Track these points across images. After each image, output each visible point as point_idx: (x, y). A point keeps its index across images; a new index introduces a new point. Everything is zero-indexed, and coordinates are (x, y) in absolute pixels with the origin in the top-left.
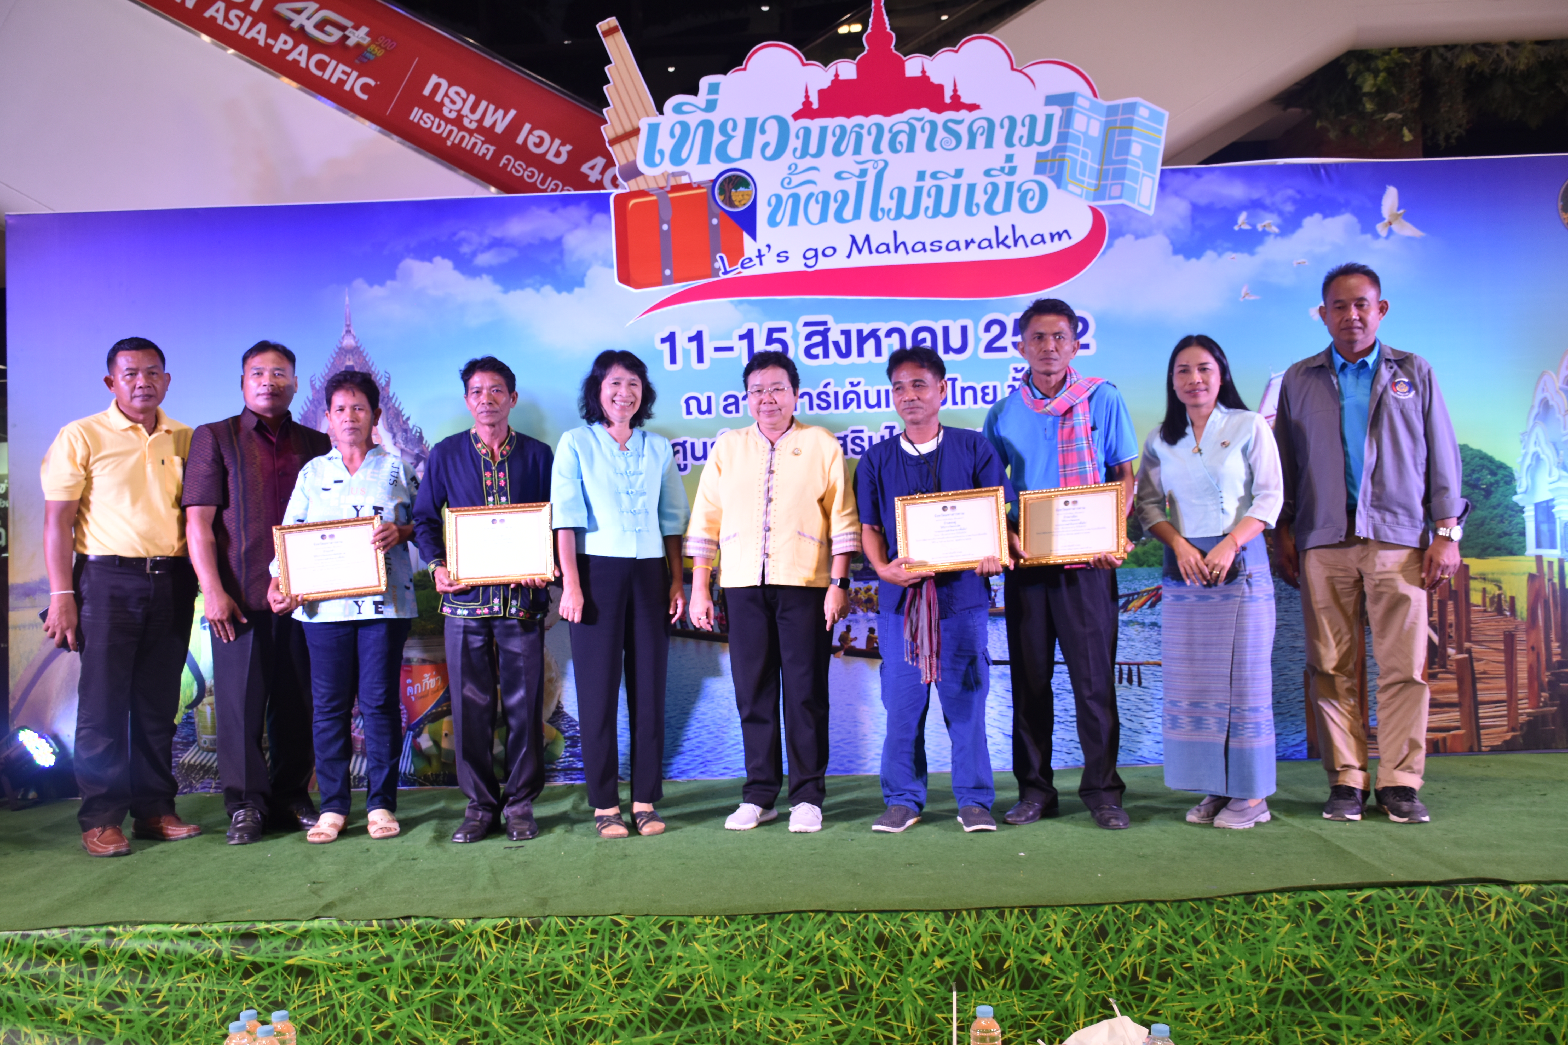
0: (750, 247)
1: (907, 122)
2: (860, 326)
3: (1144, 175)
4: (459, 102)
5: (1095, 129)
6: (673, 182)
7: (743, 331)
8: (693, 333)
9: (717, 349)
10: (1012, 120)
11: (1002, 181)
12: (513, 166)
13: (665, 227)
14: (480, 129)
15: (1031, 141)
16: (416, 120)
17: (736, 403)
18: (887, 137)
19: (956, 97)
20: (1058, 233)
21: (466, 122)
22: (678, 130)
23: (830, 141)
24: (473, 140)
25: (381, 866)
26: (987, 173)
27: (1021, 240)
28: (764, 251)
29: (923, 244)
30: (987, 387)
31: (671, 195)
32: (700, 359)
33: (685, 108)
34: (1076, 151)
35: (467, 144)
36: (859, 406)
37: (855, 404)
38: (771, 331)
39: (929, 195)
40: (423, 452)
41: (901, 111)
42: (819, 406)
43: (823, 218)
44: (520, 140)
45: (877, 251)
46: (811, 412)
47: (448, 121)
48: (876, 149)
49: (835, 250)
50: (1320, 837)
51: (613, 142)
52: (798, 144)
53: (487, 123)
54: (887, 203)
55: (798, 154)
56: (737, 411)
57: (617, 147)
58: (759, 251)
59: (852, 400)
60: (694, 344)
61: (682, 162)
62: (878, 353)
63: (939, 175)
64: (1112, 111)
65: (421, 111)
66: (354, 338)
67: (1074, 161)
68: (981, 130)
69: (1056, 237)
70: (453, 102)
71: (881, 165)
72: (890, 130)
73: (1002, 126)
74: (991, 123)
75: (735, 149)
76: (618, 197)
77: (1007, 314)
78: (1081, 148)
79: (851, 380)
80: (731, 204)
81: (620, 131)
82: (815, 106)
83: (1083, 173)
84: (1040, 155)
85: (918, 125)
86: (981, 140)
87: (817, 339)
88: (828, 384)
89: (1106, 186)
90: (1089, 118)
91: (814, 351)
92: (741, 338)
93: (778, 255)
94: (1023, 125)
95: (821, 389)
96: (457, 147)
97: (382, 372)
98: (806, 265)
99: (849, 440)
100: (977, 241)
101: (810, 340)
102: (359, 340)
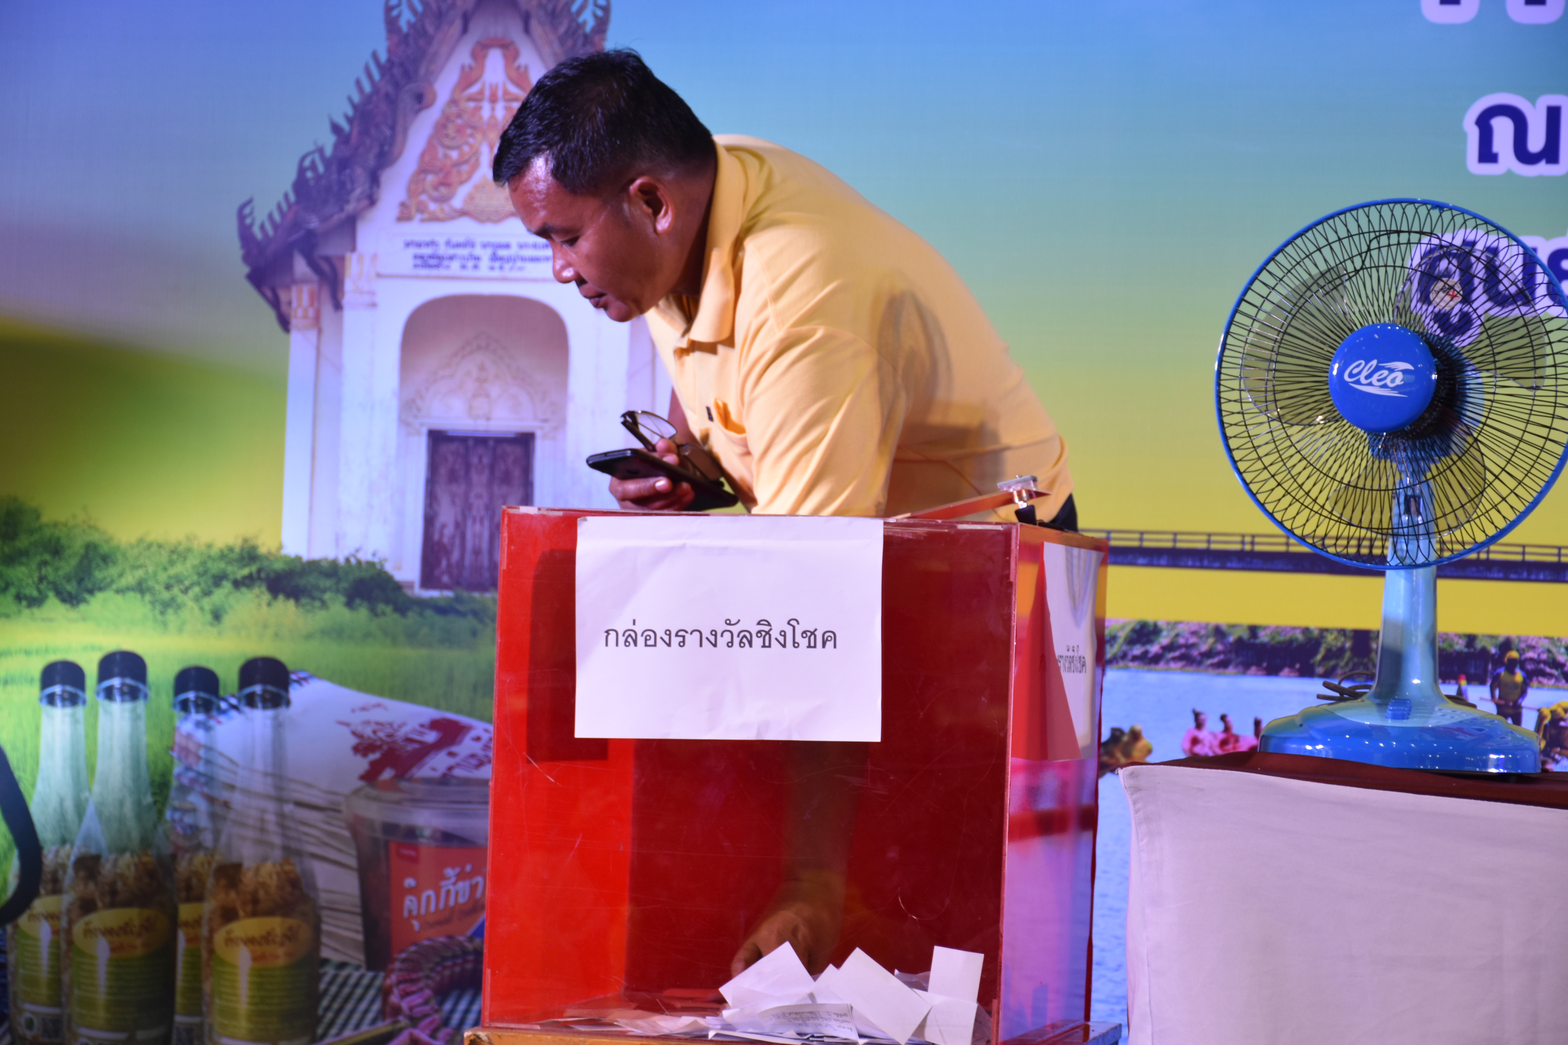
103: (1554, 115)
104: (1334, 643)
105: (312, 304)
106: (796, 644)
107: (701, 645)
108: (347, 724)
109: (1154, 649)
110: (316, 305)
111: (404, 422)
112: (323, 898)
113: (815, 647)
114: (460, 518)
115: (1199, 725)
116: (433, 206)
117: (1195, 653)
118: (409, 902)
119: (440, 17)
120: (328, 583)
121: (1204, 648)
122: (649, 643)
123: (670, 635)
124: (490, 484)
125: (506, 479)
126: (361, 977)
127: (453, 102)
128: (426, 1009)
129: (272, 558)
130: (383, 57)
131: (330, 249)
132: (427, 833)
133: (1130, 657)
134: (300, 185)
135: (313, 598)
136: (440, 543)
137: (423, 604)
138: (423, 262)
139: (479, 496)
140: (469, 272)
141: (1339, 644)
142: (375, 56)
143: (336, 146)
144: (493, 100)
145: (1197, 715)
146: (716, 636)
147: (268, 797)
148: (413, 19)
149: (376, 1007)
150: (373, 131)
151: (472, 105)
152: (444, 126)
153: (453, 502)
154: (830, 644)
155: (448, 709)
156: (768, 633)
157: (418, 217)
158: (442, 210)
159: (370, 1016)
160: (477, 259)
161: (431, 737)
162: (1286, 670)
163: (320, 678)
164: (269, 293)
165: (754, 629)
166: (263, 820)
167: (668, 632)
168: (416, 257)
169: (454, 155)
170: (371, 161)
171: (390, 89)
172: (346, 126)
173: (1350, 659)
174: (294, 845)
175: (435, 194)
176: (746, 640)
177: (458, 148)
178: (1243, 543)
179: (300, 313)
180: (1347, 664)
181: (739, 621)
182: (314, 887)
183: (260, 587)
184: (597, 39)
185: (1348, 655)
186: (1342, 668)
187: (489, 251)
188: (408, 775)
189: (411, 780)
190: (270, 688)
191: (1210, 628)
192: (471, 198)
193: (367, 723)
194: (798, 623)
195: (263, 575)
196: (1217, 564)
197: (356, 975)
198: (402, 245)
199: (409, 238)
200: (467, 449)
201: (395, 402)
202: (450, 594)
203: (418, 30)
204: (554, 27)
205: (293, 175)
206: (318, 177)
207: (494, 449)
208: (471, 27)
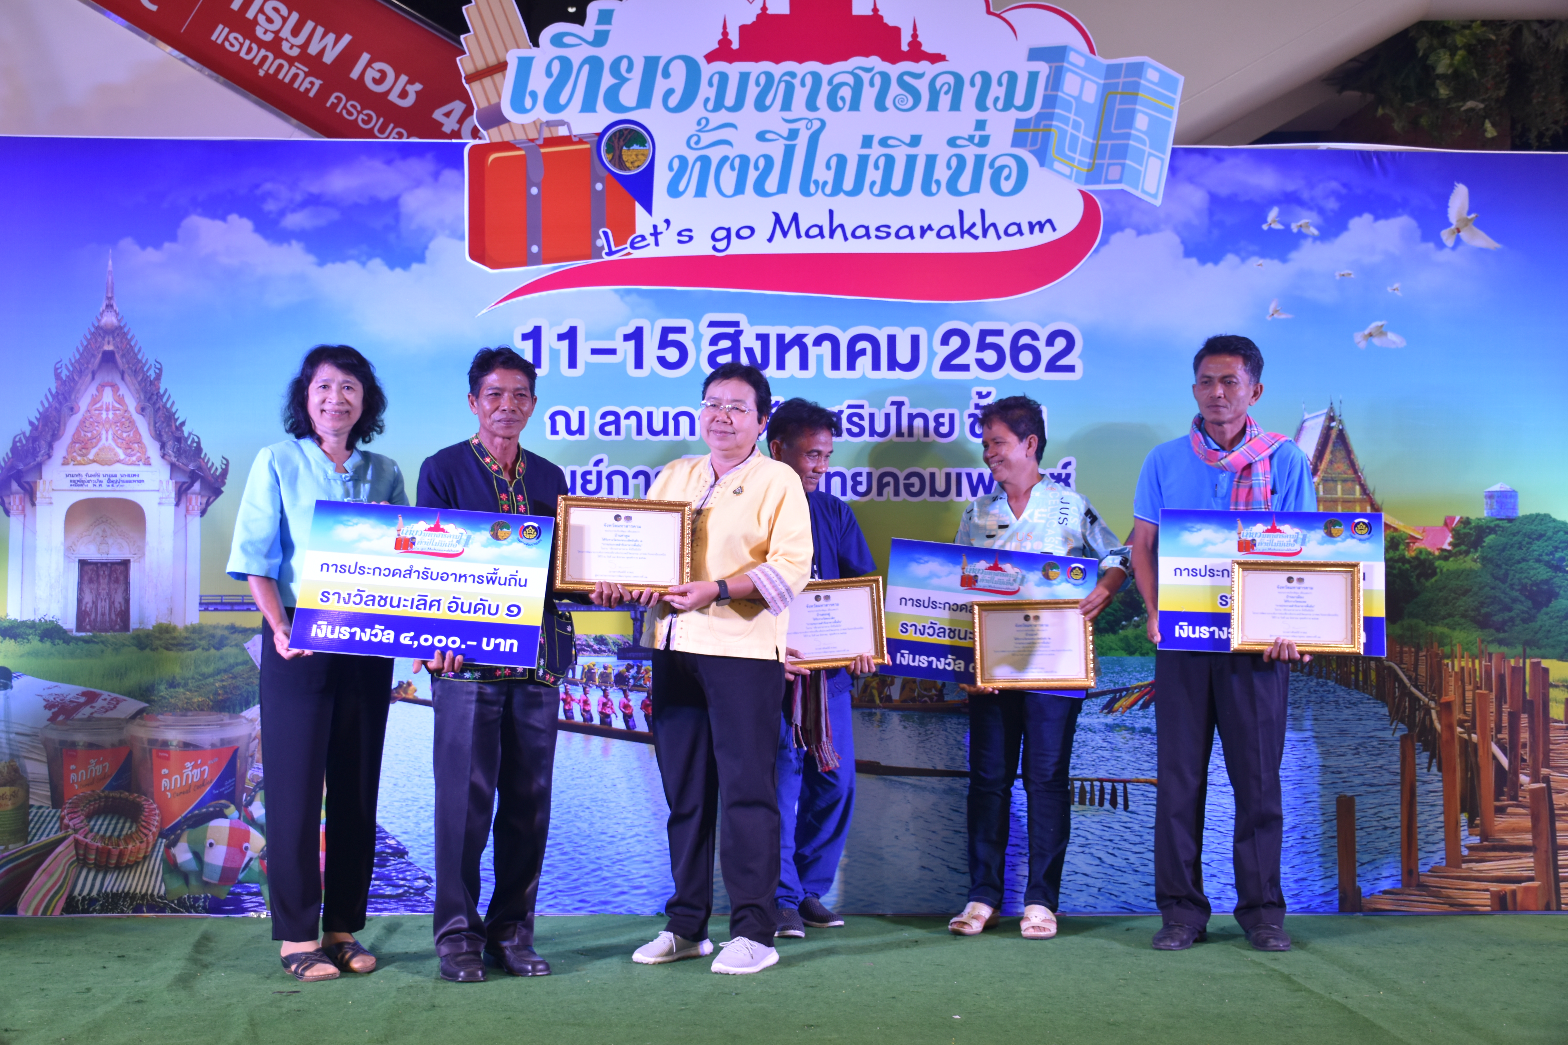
0: (643, 222)
1: (852, 73)
2: (781, 330)
3: (1150, 155)
4: (278, 22)
5: (1091, 94)
6: (546, 134)
7: (630, 329)
8: (564, 329)
9: (595, 352)
10: (986, 77)
11: (970, 153)
12: (345, 107)
13: (534, 191)
14: (304, 57)
15: (1008, 104)
16: (219, 41)
17: (617, 423)
18: (825, 89)
19: (915, 43)
20: (1039, 223)
21: (285, 47)
22: (556, 68)
23: (753, 91)
24: (294, 70)
25: (100, 1011)
26: (952, 142)
27: (992, 229)
28: (662, 227)
29: (867, 229)
30: (942, 415)
31: (543, 150)
32: (573, 364)
33: (567, 40)
34: (1065, 120)
35: (285, 76)
38: (666, 331)
39: (876, 167)
40: (200, 468)
41: (845, 58)
43: (739, 189)
44: (355, 74)
45: (807, 234)
47: (261, 44)
48: (811, 105)
49: (753, 230)
50: (1344, 1008)
51: (471, 79)
52: (711, 93)
53: (313, 50)
54: (821, 173)
55: (710, 106)
56: (618, 432)
57: (476, 85)
58: (655, 227)
60: (565, 343)
61: (560, 108)
62: (804, 365)
63: (890, 142)
64: (1112, 71)
65: (227, 30)
66: (117, 314)
67: (1063, 133)
68: (946, 88)
69: (1037, 228)
70: (270, 20)
71: (817, 125)
72: (830, 82)
73: (973, 84)
74: (958, 79)
75: (629, 95)
76: (474, 148)
77: (971, 323)
78: (1072, 116)
80: (621, 165)
81: (481, 65)
82: (735, 45)
83: (1073, 149)
84: (1019, 123)
85: (866, 77)
86: (945, 101)
87: (725, 344)
89: (1102, 165)
90: (1084, 79)
92: (627, 338)
93: (680, 234)
94: (1000, 83)
96: (272, 78)
97: (151, 361)
98: (714, 248)
100: (936, 228)
101: (716, 344)
102: (123, 317)
103: (582, 415)
105: (20, 504)
108: (41, 696)
110: (23, 504)
111: (67, 557)
112: (30, 777)
114: (94, 600)
116: (79, 458)
118: (73, 776)
119: (81, 373)
120: (31, 631)
124: (109, 583)
125: (117, 581)
126: (50, 812)
127: (88, 411)
128: (82, 824)
130: (54, 391)
131: (29, 478)
132: (81, 744)
134: (14, 449)
135: (23, 639)
136: (85, 611)
137: (77, 639)
138: (75, 483)
139: (104, 589)
140: (97, 488)
142: (50, 390)
143: (31, 431)
144: (107, 410)
148: (68, 374)
149: (57, 825)
150: (50, 425)
151: (97, 412)
152: (84, 422)
153: (91, 593)
155: (90, 687)
157: (72, 463)
158: (84, 460)
159: (54, 830)
160: (101, 482)
161: (82, 700)
163: (27, 675)
168: (71, 481)
169: (89, 435)
170: (49, 438)
171: (58, 406)
172: (36, 423)
174: (15, 753)
175: (80, 453)
177: (91, 432)
179: (15, 507)
182: (26, 772)
184: (156, 383)
187: (107, 478)
188: (71, 718)
189: (73, 720)
192: (97, 454)
193: (51, 694)
197: (47, 811)
198: (65, 476)
199: (68, 473)
200: (98, 568)
201: (62, 548)
202: (91, 634)
203: (71, 379)
204: (136, 378)
205: (10, 445)
206: (23, 446)
207: (111, 568)
208: (96, 377)
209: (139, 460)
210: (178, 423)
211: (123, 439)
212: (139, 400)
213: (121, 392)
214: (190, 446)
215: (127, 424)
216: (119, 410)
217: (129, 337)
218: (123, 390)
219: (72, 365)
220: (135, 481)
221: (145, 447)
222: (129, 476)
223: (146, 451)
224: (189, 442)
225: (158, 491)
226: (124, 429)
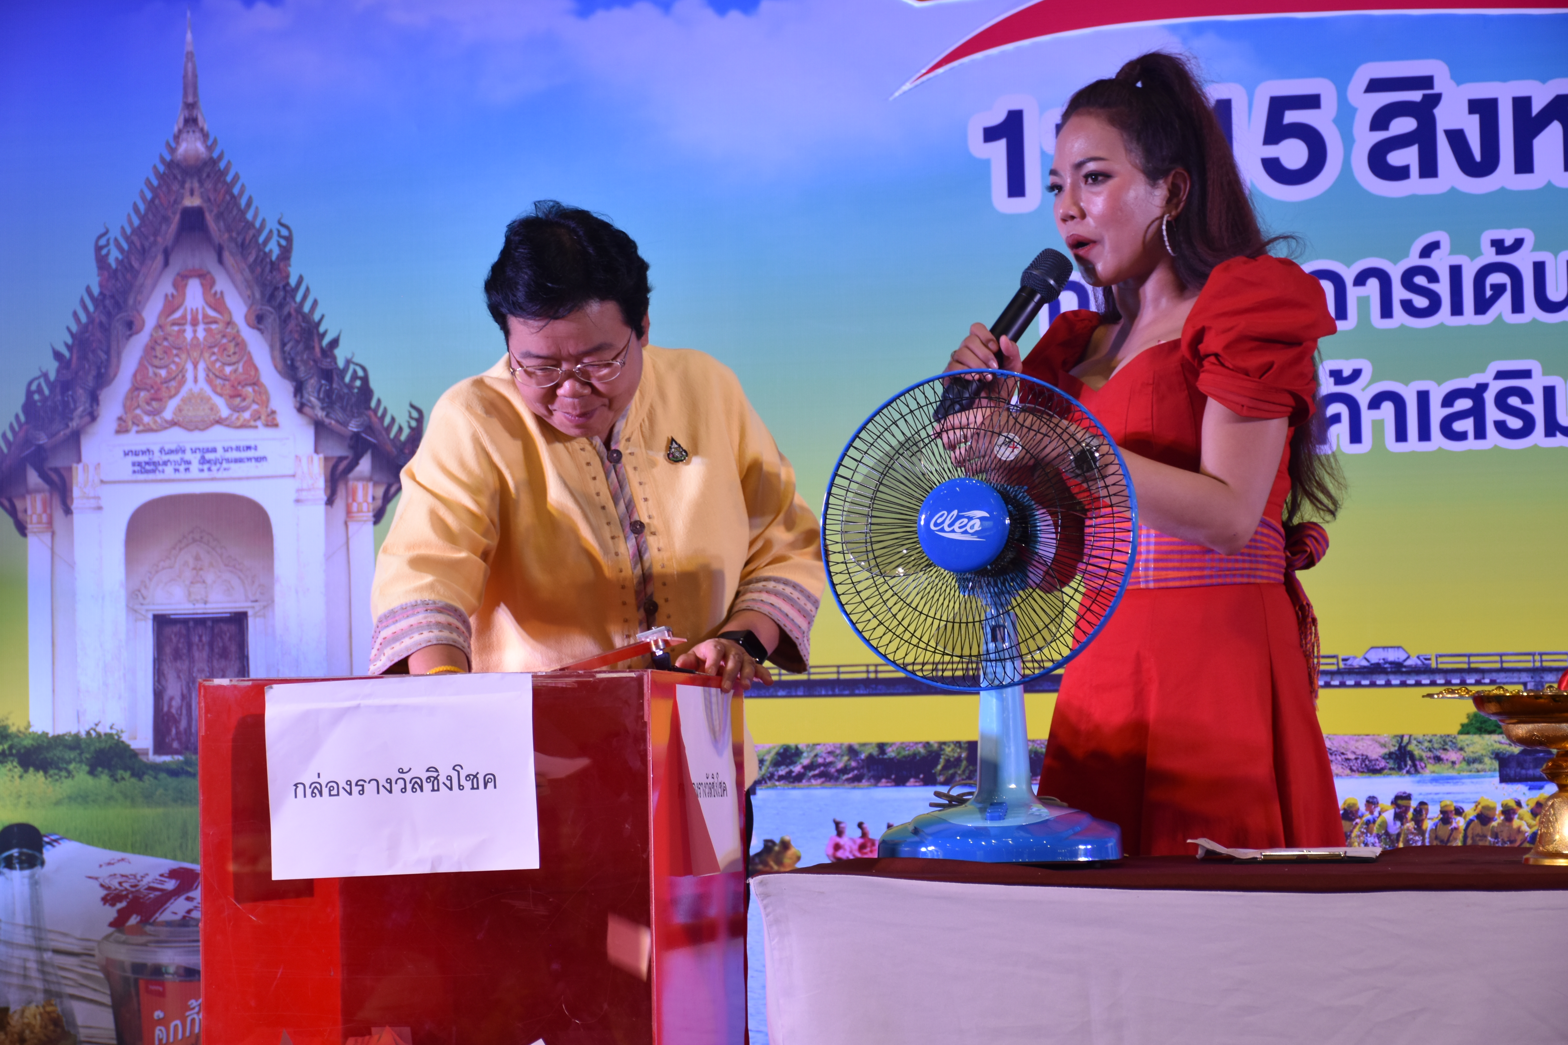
2: (1522, 88)
36: (1518, 306)
37: (1506, 300)
38: (1279, 105)
40: (369, 428)
42: (1407, 306)
46: (1387, 323)
59: (1499, 290)
66: (205, 136)
79: (1497, 234)
87: (1404, 125)
88: (1434, 246)
91: (1396, 158)
95: (1415, 260)
97: (272, 225)
99: (1489, 397)
101: (1386, 128)
102: (215, 142)
104: (951, 754)
105: (45, 511)
106: (461, 787)
107: (378, 792)
108: (96, 879)
109: (797, 769)
110: (48, 511)
111: (131, 610)
112: (83, 1033)
113: (478, 788)
114: (185, 691)
115: (840, 833)
116: (146, 419)
117: (832, 770)
118: (159, 1032)
119: (144, 253)
120: (72, 755)
121: (840, 765)
122: (332, 793)
123: (350, 785)
124: (210, 659)
125: (224, 654)
127: (159, 326)
129: (21, 735)
130: (96, 291)
131: (58, 462)
132: (171, 970)
133: (776, 777)
134: (29, 407)
135: (60, 769)
136: (169, 714)
137: (157, 768)
138: (140, 468)
139: (201, 671)
140: (182, 475)
141: (956, 755)
142: (88, 290)
143: (58, 371)
144: (195, 323)
145: (837, 824)
146: (391, 783)
147: (30, 947)
148: (120, 257)
150: (90, 356)
151: (176, 328)
152: (153, 349)
153: (179, 677)
154: (490, 785)
155: (184, 860)
156: (436, 778)
157: (135, 428)
158: (155, 422)
160: (189, 463)
161: (171, 885)
162: (912, 780)
163: (69, 839)
164: (6, 503)
165: (424, 776)
166: (25, 968)
167: (349, 782)
168: (134, 464)
169: (163, 373)
170: (91, 382)
171: (104, 319)
172: (67, 354)
173: (967, 767)
174: (54, 988)
175: (148, 408)
176: (418, 785)
177: (166, 367)
178: (868, 672)
179: (35, 519)
180: (964, 771)
181: (410, 769)
182: (74, 1025)
183: (12, 762)
184: (282, 265)
185: (964, 763)
186: (960, 775)
187: (198, 455)
188: (151, 921)
189: (154, 924)
190: (25, 850)
191: (844, 747)
192: (180, 410)
193: (113, 876)
194: (462, 768)
195: (14, 751)
196: (847, 692)
198: (122, 454)
199: (127, 449)
200: (188, 629)
201: (122, 593)
202: (180, 758)
203: (125, 266)
204: (245, 257)
205: (22, 399)
206: (44, 399)
207: (212, 628)
208: (172, 260)
209: (256, 417)
210: (325, 342)
211: (225, 379)
212: (251, 302)
213: (218, 287)
214: (350, 386)
215: (232, 348)
216: (215, 322)
217: (229, 179)
218: (223, 284)
219: (127, 239)
220: (249, 459)
221: (266, 392)
222: (238, 449)
223: (268, 400)
224: (347, 379)
225: (294, 476)
226: (227, 360)
